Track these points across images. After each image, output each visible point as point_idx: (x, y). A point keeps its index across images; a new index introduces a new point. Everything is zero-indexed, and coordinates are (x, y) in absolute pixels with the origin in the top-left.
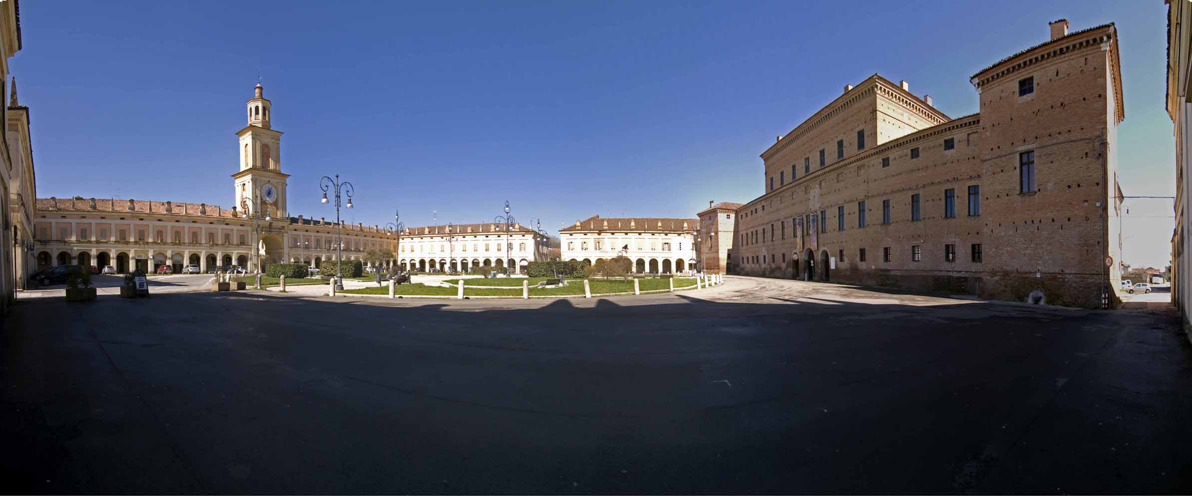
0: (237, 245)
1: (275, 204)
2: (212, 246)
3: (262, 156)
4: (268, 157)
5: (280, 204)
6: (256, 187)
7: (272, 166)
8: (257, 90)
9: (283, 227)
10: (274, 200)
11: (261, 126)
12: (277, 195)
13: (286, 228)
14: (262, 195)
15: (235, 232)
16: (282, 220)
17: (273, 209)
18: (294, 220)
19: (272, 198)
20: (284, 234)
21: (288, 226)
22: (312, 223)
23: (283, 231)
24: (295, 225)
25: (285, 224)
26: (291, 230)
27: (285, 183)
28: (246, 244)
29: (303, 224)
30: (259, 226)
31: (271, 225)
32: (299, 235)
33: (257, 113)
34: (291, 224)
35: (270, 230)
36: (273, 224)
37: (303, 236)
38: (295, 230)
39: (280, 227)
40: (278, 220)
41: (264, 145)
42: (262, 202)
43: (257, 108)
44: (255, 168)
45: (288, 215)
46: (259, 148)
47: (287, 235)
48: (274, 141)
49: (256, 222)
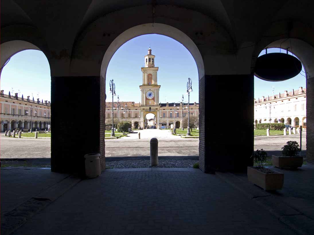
0: (134, 118)
1: (153, 99)
2: (123, 118)
3: (148, 79)
4: (151, 79)
5: (156, 99)
6: (143, 93)
7: (153, 83)
8: (149, 51)
9: (157, 109)
10: (153, 97)
11: (148, 67)
12: (154, 95)
13: (158, 109)
14: (146, 96)
15: (133, 112)
16: (157, 106)
17: (152, 101)
18: (163, 105)
19: (152, 97)
20: (157, 112)
21: (159, 108)
22: (175, 105)
23: (156, 110)
24: (164, 108)
26: (161, 110)
27: (159, 89)
28: (138, 117)
29: (169, 106)
30: (144, 109)
31: (150, 108)
32: (166, 112)
33: (147, 62)
34: (161, 107)
35: (150, 111)
36: (151, 108)
37: (169, 112)
38: (164, 109)
39: (155, 109)
40: (154, 106)
41: (149, 74)
42: (147, 99)
43: (147, 59)
44: (144, 85)
45: (160, 103)
46: (146, 76)
47: (159, 112)
48: (154, 72)
49: (142, 108)
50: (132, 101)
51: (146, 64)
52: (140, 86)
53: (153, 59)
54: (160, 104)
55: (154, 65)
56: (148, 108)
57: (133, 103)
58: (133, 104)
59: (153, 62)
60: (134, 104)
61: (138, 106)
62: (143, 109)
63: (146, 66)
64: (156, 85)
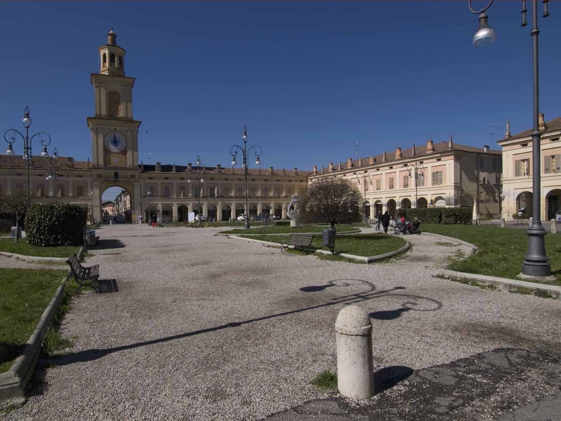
0: (73, 196)
1: (123, 152)
2: (42, 197)
3: (109, 103)
4: (117, 104)
5: (129, 152)
6: (97, 136)
7: (121, 114)
8: (109, 37)
9: (133, 176)
10: (122, 148)
11: (107, 74)
12: (126, 143)
13: (136, 177)
14: (106, 143)
16: (133, 168)
17: (121, 157)
18: (148, 168)
19: (119, 147)
20: (134, 183)
21: (139, 175)
22: (174, 169)
23: (132, 180)
24: (151, 174)
25: (136, 173)
26: (144, 178)
27: (137, 130)
28: (85, 195)
29: (162, 171)
30: (99, 176)
31: (116, 175)
32: (156, 183)
33: (105, 61)
34: (143, 172)
35: (115, 180)
36: (119, 174)
37: (162, 184)
38: (151, 178)
39: (129, 177)
40: (126, 169)
41: (111, 92)
42: (107, 152)
43: (105, 55)
44: (99, 117)
45: (140, 163)
46: (105, 96)
47: (139, 183)
48: (124, 87)
49: (96, 172)
50: (68, 156)
51: (104, 67)
52: (88, 118)
53: (120, 58)
54: (140, 166)
55: (123, 72)
56: (112, 172)
57: (70, 159)
58: (70, 163)
59: (121, 63)
60: (74, 163)
61: (85, 167)
62: (97, 175)
63: (104, 70)
64: (129, 121)
